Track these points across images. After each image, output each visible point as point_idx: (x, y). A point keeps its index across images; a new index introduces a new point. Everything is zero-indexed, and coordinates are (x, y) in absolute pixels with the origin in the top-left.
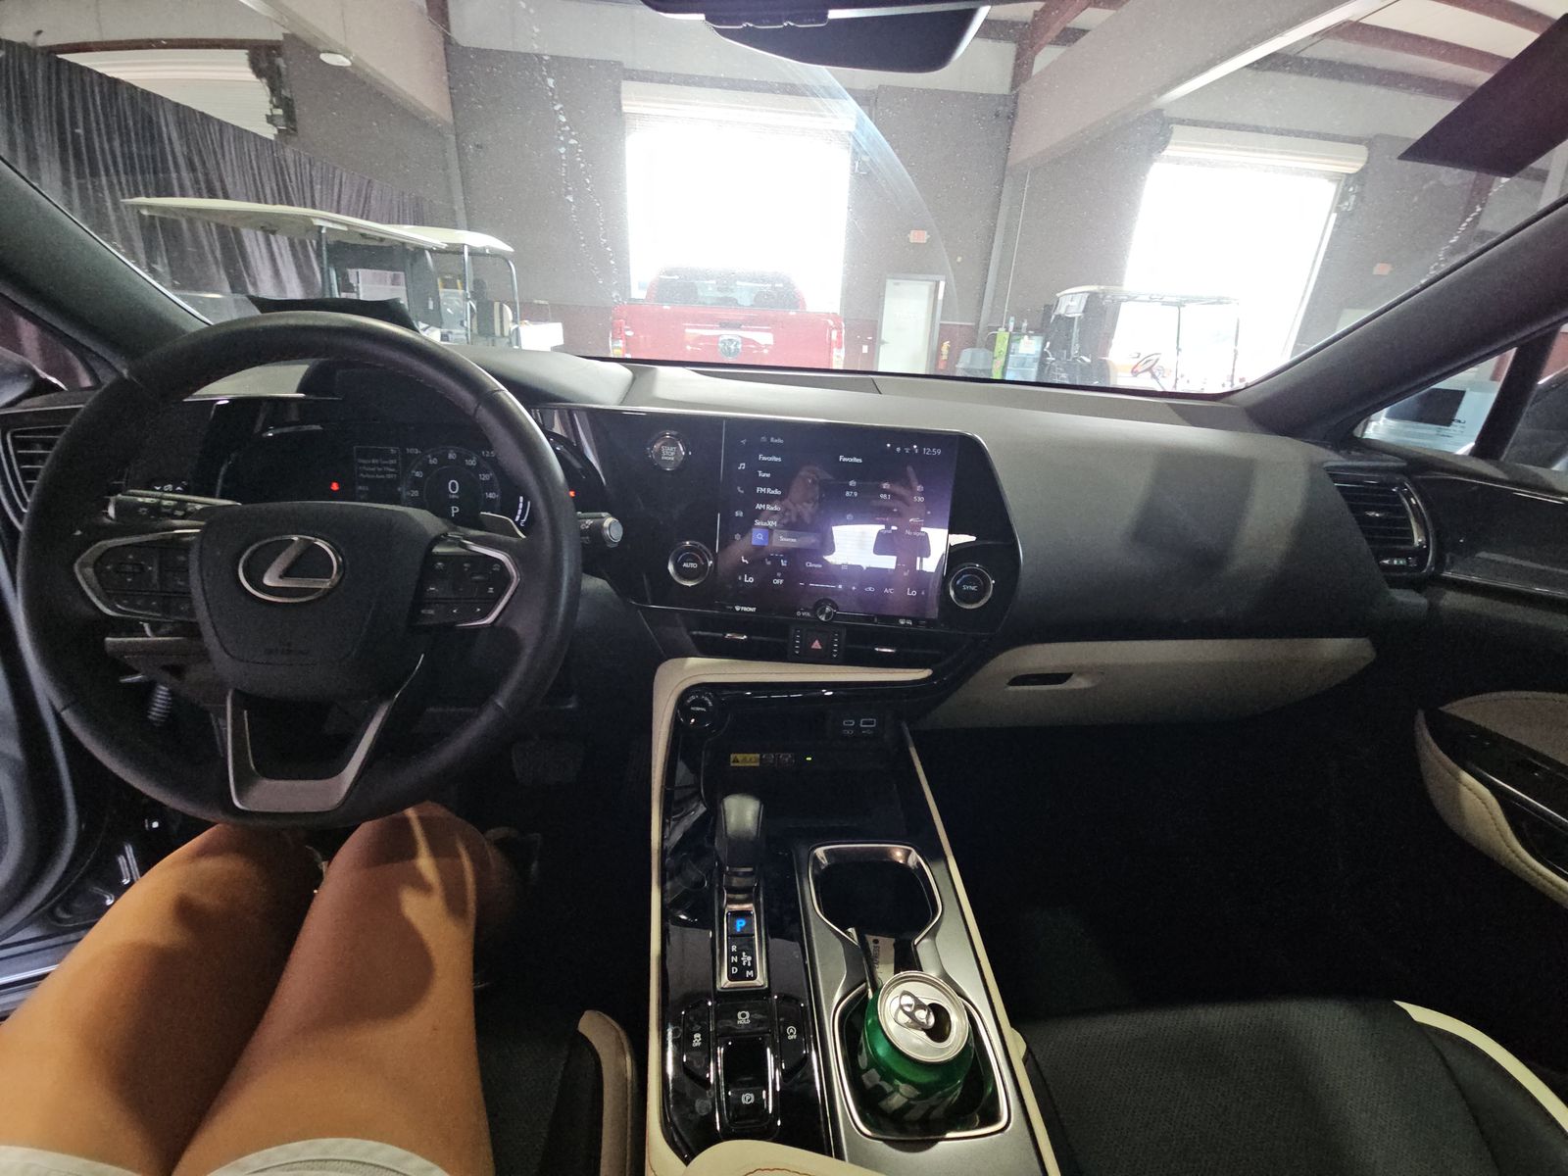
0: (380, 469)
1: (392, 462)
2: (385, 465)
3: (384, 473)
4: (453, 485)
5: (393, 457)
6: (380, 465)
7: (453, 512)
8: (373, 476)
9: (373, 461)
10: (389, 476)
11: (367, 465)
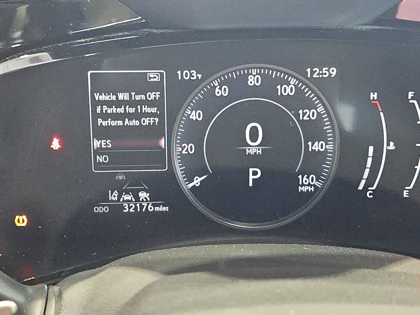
0: (132, 110)
1: (152, 96)
2: (141, 103)
3: (138, 116)
4: (254, 132)
5: (156, 87)
6: (132, 103)
7: (251, 177)
8: (120, 123)
9: (121, 97)
10: (146, 121)
11: (109, 104)
